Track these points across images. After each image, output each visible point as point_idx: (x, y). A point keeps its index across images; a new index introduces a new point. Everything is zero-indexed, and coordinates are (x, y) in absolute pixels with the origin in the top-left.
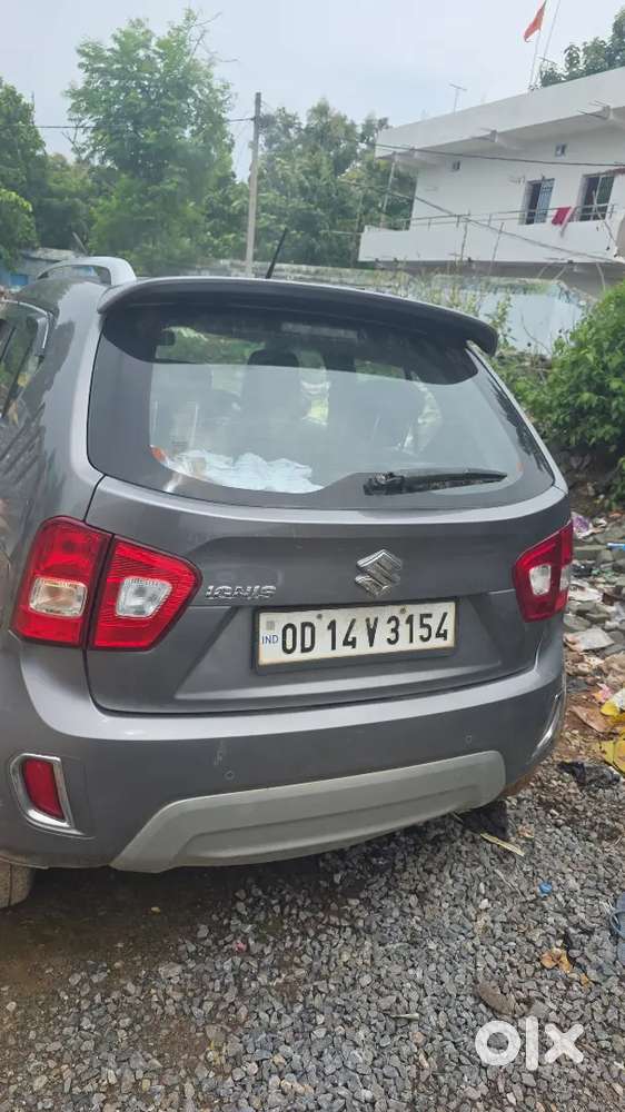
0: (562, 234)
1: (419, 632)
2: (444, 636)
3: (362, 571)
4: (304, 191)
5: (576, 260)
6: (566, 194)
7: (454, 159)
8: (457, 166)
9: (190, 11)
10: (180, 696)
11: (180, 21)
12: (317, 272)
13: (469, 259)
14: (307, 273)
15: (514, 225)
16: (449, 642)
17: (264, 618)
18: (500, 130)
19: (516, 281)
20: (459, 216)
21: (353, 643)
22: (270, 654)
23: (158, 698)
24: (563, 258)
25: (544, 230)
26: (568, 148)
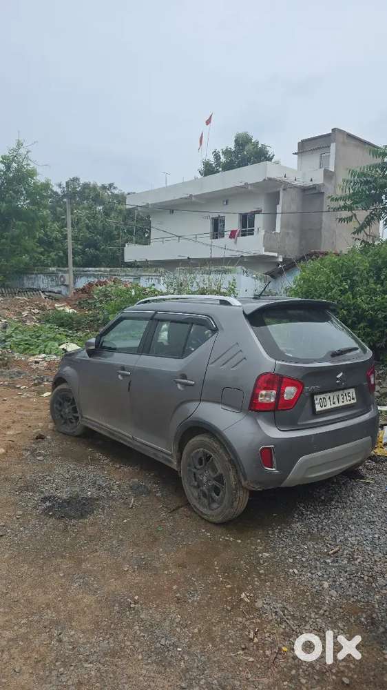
0: (236, 242)
1: (349, 398)
2: (353, 399)
3: (338, 379)
4: (88, 228)
5: (245, 255)
6: (232, 223)
7: (171, 208)
8: (172, 212)
9: (19, 141)
10: (299, 423)
11: (14, 146)
12: (111, 271)
13: (188, 258)
14: (105, 271)
15: (208, 240)
16: (355, 401)
17: (315, 397)
18: (195, 193)
19: (220, 268)
20: (180, 237)
21: (334, 403)
22: (318, 408)
23: (292, 424)
24: (237, 254)
25: (226, 240)
26: (229, 202)
